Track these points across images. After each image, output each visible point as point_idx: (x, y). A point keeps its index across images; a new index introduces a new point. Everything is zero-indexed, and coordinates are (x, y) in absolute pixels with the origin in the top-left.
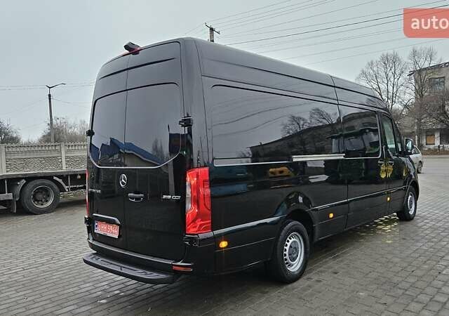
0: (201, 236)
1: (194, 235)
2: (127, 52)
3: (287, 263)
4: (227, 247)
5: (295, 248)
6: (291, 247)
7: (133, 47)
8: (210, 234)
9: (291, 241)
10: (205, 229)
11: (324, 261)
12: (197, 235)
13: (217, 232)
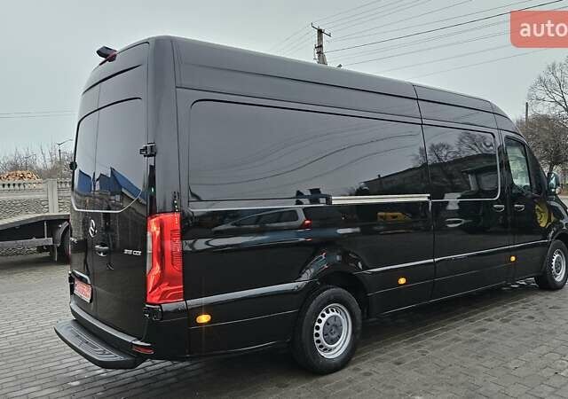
0: (166, 307)
1: (154, 305)
2: (103, 59)
3: (321, 346)
4: (209, 323)
5: (336, 326)
6: (327, 323)
7: (108, 52)
8: (180, 304)
9: (327, 316)
10: (174, 297)
11: (393, 344)
12: (160, 305)
13: (192, 302)
